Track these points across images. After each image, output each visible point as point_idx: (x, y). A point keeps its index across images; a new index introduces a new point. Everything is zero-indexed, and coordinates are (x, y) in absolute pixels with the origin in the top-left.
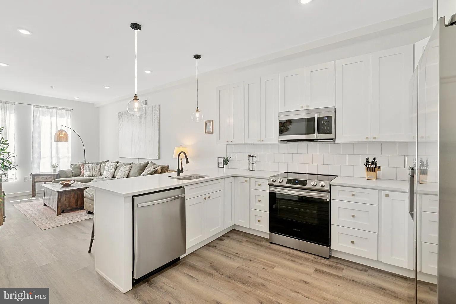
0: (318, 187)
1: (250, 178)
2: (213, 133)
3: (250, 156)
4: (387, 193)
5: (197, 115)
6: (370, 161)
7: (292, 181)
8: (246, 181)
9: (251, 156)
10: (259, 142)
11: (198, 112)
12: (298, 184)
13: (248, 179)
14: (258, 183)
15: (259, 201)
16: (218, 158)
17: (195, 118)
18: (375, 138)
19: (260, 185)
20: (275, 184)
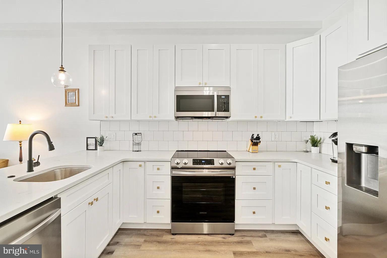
0: (225, 165)
1: (144, 162)
2: (79, 105)
3: (136, 134)
4: (280, 164)
5: (62, 76)
6: (255, 137)
7: (198, 162)
8: (140, 166)
9: (138, 134)
10: (151, 119)
11: (62, 72)
12: (206, 164)
13: (142, 163)
14: (156, 168)
15: (158, 188)
16: (87, 138)
17: (57, 81)
18: (261, 117)
19: (158, 169)
20: (179, 166)
